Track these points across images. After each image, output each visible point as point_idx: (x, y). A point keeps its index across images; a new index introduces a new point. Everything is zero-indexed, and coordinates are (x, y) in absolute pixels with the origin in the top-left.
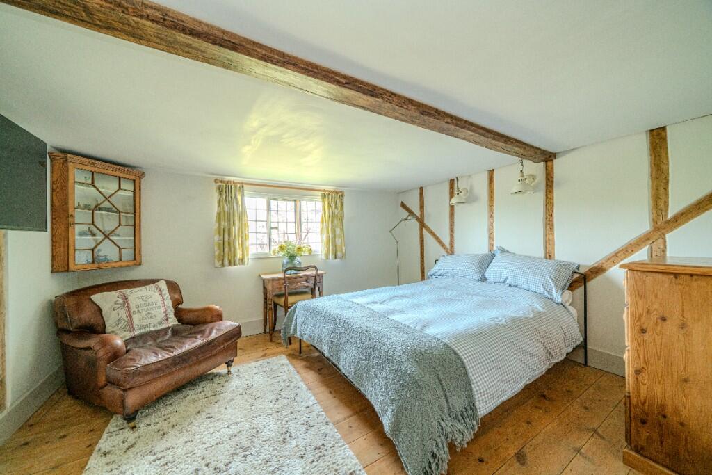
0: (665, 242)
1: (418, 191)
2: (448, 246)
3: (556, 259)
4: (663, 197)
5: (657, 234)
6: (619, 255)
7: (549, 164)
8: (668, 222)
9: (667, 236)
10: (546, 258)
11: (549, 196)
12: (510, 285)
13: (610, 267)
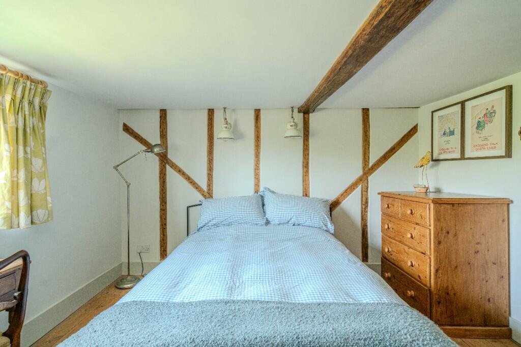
0: (368, 182)
1: (158, 115)
2: (205, 188)
3: (310, 196)
4: (367, 153)
5: (365, 177)
6: (347, 191)
7: (306, 116)
8: (369, 169)
9: (369, 178)
10: (303, 196)
11: (306, 143)
12: (294, 225)
13: (343, 200)
